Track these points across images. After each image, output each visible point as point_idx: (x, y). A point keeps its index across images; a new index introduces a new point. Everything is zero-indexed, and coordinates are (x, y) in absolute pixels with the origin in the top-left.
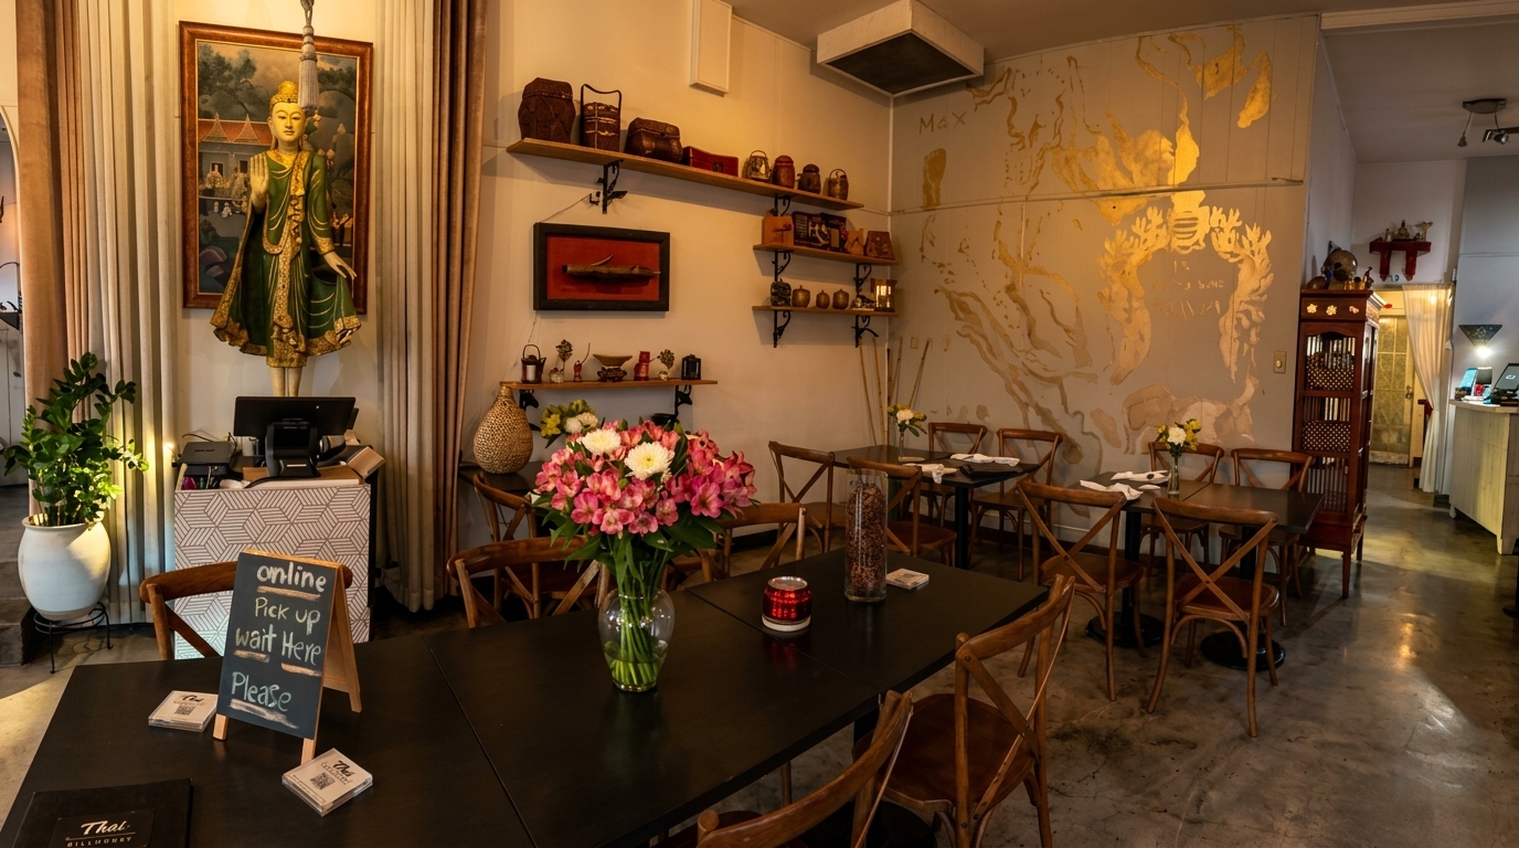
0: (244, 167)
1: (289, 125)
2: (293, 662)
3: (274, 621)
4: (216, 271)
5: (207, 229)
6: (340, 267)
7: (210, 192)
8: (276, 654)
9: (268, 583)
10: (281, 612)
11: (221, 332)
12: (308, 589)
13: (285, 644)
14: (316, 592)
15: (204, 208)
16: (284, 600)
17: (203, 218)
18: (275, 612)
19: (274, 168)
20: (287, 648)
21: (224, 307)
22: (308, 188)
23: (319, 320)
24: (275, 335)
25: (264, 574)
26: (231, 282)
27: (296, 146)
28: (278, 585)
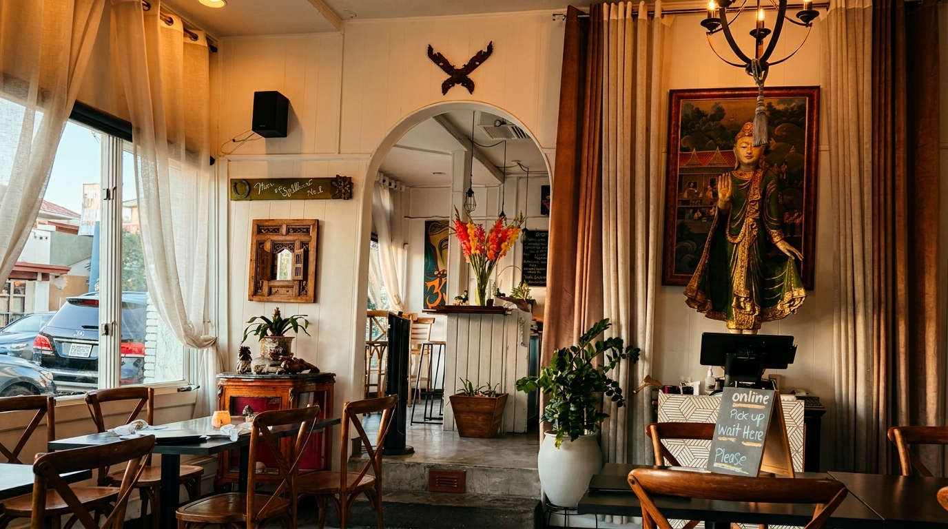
0: (713, 183)
1: (749, 152)
2: (749, 440)
3: (739, 422)
4: (688, 257)
5: (682, 228)
6: (789, 251)
7: (686, 202)
8: (740, 438)
9: (738, 402)
10: (744, 416)
11: (690, 302)
12: (759, 403)
13: (744, 433)
14: (762, 404)
15: (681, 213)
16: (746, 410)
17: (680, 221)
18: (741, 417)
19: (736, 183)
20: (746, 434)
21: (694, 284)
22: (764, 194)
23: (773, 293)
24: (734, 304)
25: (736, 398)
26: (700, 267)
27: (756, 166)
28: (743, 402)
